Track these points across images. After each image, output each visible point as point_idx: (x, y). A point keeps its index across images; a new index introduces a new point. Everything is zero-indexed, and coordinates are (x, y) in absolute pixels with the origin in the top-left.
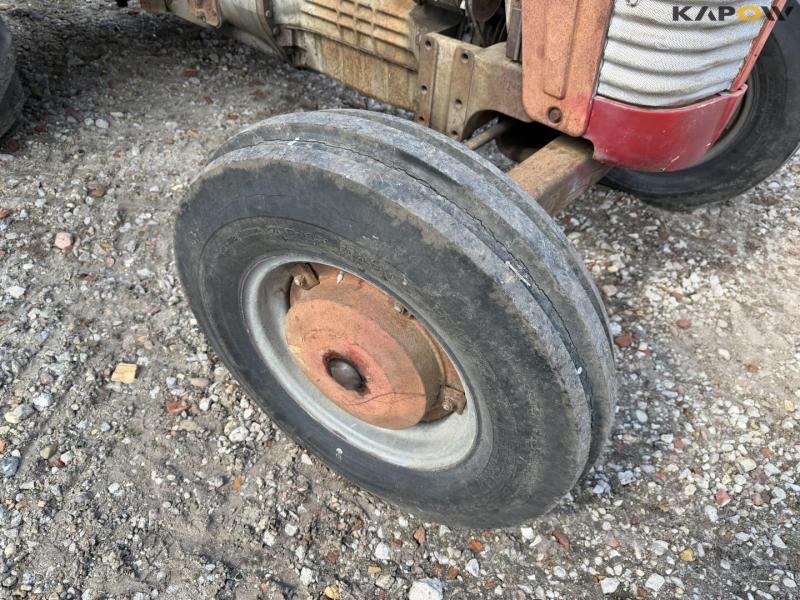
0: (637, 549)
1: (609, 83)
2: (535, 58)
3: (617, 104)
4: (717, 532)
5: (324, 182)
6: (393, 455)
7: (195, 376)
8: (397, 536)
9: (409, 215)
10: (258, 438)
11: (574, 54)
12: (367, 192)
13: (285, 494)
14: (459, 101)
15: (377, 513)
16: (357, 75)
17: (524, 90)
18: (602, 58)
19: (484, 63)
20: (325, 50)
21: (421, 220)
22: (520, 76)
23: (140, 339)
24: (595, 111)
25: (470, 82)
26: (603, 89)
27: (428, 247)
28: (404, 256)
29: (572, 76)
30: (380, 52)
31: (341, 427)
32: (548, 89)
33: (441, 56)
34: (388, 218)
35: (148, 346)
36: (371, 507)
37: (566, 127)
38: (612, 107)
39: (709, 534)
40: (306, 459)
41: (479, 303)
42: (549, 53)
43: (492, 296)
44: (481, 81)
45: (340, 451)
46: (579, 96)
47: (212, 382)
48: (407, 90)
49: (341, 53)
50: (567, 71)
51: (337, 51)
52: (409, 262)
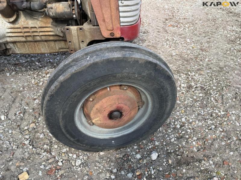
0: (175, 117)
1: (123, 22)
2: (102, 23)
3: (126, 26)
4: (182, 105)
5: (109, 61)
6: (128, 131)
7: (48, 160)
8: (138, 151)
9: (135, 58)
10: (85, 159)
11: (113, 18)
12: (122, 58)
13: (106, 165)
14: (83, 42)
15: (129, 150)
16: (35, 49)
17: (102, 32)
18: (120, 17)
19: (87, 29)
20: (19, 46)
21: (138, 58)
22: (99, 29)
23: (17, 165)
24: (122, 30)
25: (84, 35)
26: (122, 24)
27: (140, 64)
28: (136, 69)
29: (114, 24)
30: (43, 39)
31: (110, 135)
32: (109, 29)
33: (72, 32)
34: (129, 62)
35: (22, 164)
36: (126, 150)
37: (116, 36)
38: (125, 27)
39: (181, 106)
40: (102, 153)
41: (154, 71)
42: (106, 20)
43: (157, 68)
44: (88, 34)
45: (113, 142)
46: (117, 28)
47: (55, 157)
48: (56, 47)
49: (26, 45)
50: (112, 23)
51: (24, 45)
52: (137, 70)
